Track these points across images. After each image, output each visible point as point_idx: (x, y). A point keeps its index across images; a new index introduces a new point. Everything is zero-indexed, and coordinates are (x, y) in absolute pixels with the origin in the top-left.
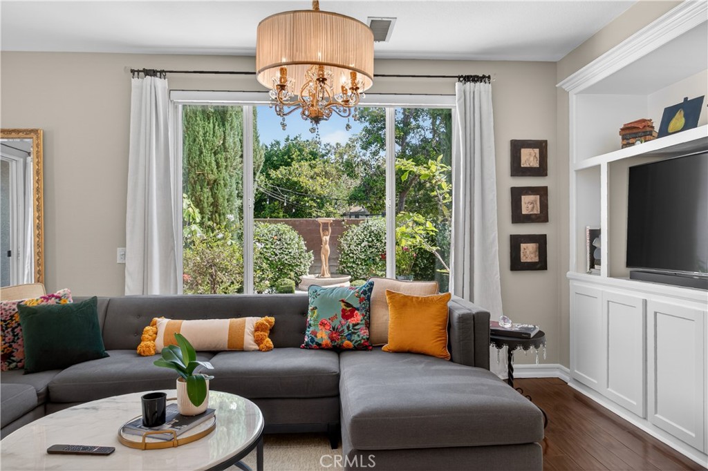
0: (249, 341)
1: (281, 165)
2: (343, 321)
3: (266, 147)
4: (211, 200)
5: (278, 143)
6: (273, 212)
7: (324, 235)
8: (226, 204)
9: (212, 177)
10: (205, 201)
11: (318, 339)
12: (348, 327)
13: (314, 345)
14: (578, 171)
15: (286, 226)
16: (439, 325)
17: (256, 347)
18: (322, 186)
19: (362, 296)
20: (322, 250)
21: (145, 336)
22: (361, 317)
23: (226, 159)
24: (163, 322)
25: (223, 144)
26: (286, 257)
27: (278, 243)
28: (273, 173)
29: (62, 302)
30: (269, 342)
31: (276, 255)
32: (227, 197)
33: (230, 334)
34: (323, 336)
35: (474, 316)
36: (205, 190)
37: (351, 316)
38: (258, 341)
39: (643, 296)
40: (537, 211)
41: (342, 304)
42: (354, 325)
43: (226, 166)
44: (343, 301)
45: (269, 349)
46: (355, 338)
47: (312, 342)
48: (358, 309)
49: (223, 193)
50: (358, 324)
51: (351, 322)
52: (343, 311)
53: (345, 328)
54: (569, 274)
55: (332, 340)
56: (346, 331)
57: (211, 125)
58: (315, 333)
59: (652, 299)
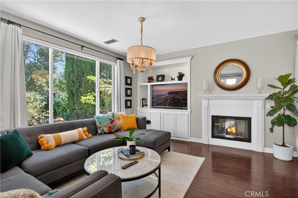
0: (84, 136)
2: (111, 124)
11: (105, 131)
12: (113, 126)
14: (140, 86)
19: (114, 117)
22: (115, 123)
30: (90, 135)
33: (79, 135)
34: (106, 130)
37: (113, 123)
38: (86, 136)
39: (160, 111)
40: (130, 94)
41: (110, 120)
42: (114, 125)
44: (109, 119)
45: (90, 137)
46: (115, 128)
47: (103, 132)
48: (114, 121)
52: (110, 121)
53: (112, 126)
54: (137, 108)
55: (109, 130)
56: (113, 127)
58: (103, 129)
59: (162, 112)
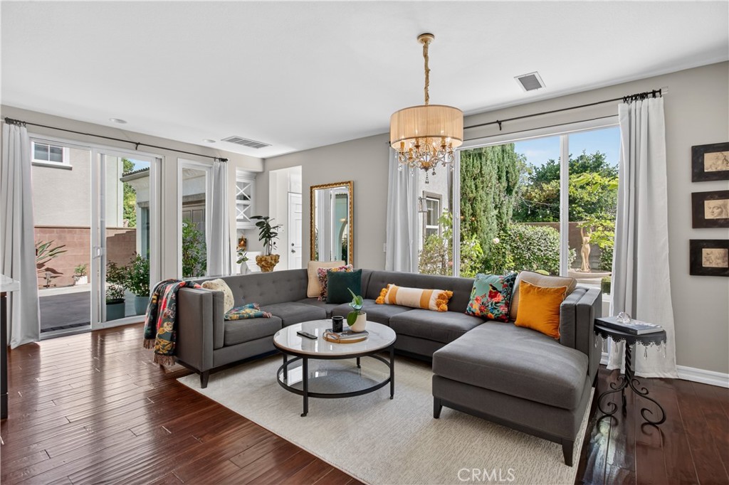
0: (432, 304)
1: (554, 179)
2: (489, 300)
3: (543, 166)
4: (471, 211)
5: (553, 161)
6: (545, 217)
7: (584, 236)
8: (482, 213)
9: (471, 195)
10: (467, 212)
11: (474, 310)
12: (492, 304)
13: (471, 313)
15: (551, 228)
16: (551, 311)
17: (436, 308)
18: (590, 194)
19: (506, 283)
20: (583, 249)
21: (382, 294)
22: (502, 298)
23: (483, 182)
24: (392, 286)
25: (481, 171)
26: (550, 253)
27: (543, 241)
28: (545, 186)
29: (347, 271)
30: (445, 307)
31: (542, 251)
32: (483, 209)
33: (422, 297)
34: (476, 308)
35: (576, 306)
36: (467, 205)
37: (495, 296)
38: (438, 305)
40: (726, 215)
41: (491, 288)
42: (496, 303)
43: (483, 187)
44: (491, 285)
45: (443, 311)
46: (496, 312)
47: (471, 311)
48: (500, 292)
49: (479, 207)
50: (498, 303)
51: (494, 300)
52: (491, 292)
53: (490, 304)
55: (481, 311)
56: (490, 306)
57: (471, 160)
58: (472, 305)
